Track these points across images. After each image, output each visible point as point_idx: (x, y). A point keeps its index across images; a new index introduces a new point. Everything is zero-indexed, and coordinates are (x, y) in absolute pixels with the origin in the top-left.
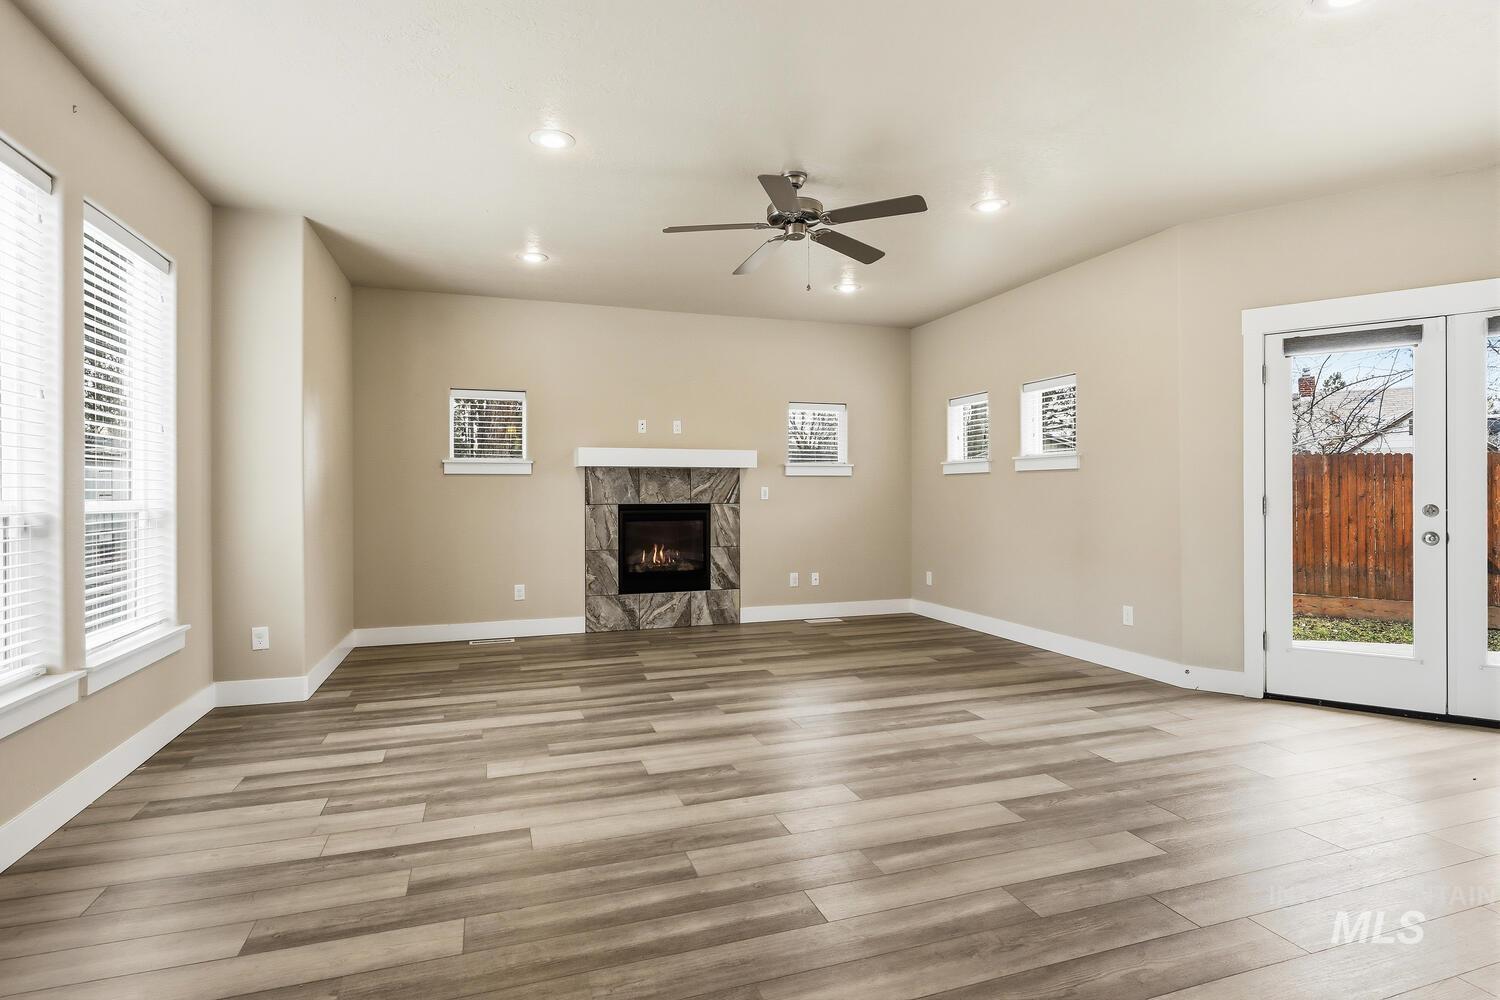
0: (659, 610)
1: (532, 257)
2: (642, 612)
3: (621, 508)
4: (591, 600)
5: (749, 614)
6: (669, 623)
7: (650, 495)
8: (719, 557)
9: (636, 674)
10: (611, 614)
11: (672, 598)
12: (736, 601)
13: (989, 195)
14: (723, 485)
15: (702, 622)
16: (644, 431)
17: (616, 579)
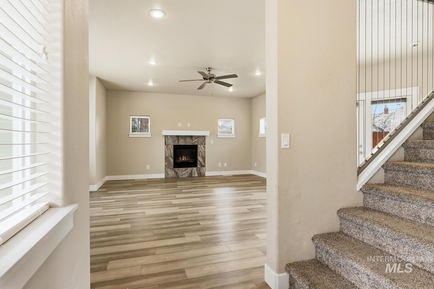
0: (184, 172)
1: (151, 84)
2: (179, 173)
3: (174, 146)
4: (166, 169)
5: (208, 174)
6: (187, 176)
7: (182, 142)
8: (200, 159)
9: (176, 186)
10: (171, 173)
11: (187, 169)
12: (204, 170)
13: (257, 71)
14: (201, 140)
15: (195, 176)
16: (180, 126)
17: (173, 164)
